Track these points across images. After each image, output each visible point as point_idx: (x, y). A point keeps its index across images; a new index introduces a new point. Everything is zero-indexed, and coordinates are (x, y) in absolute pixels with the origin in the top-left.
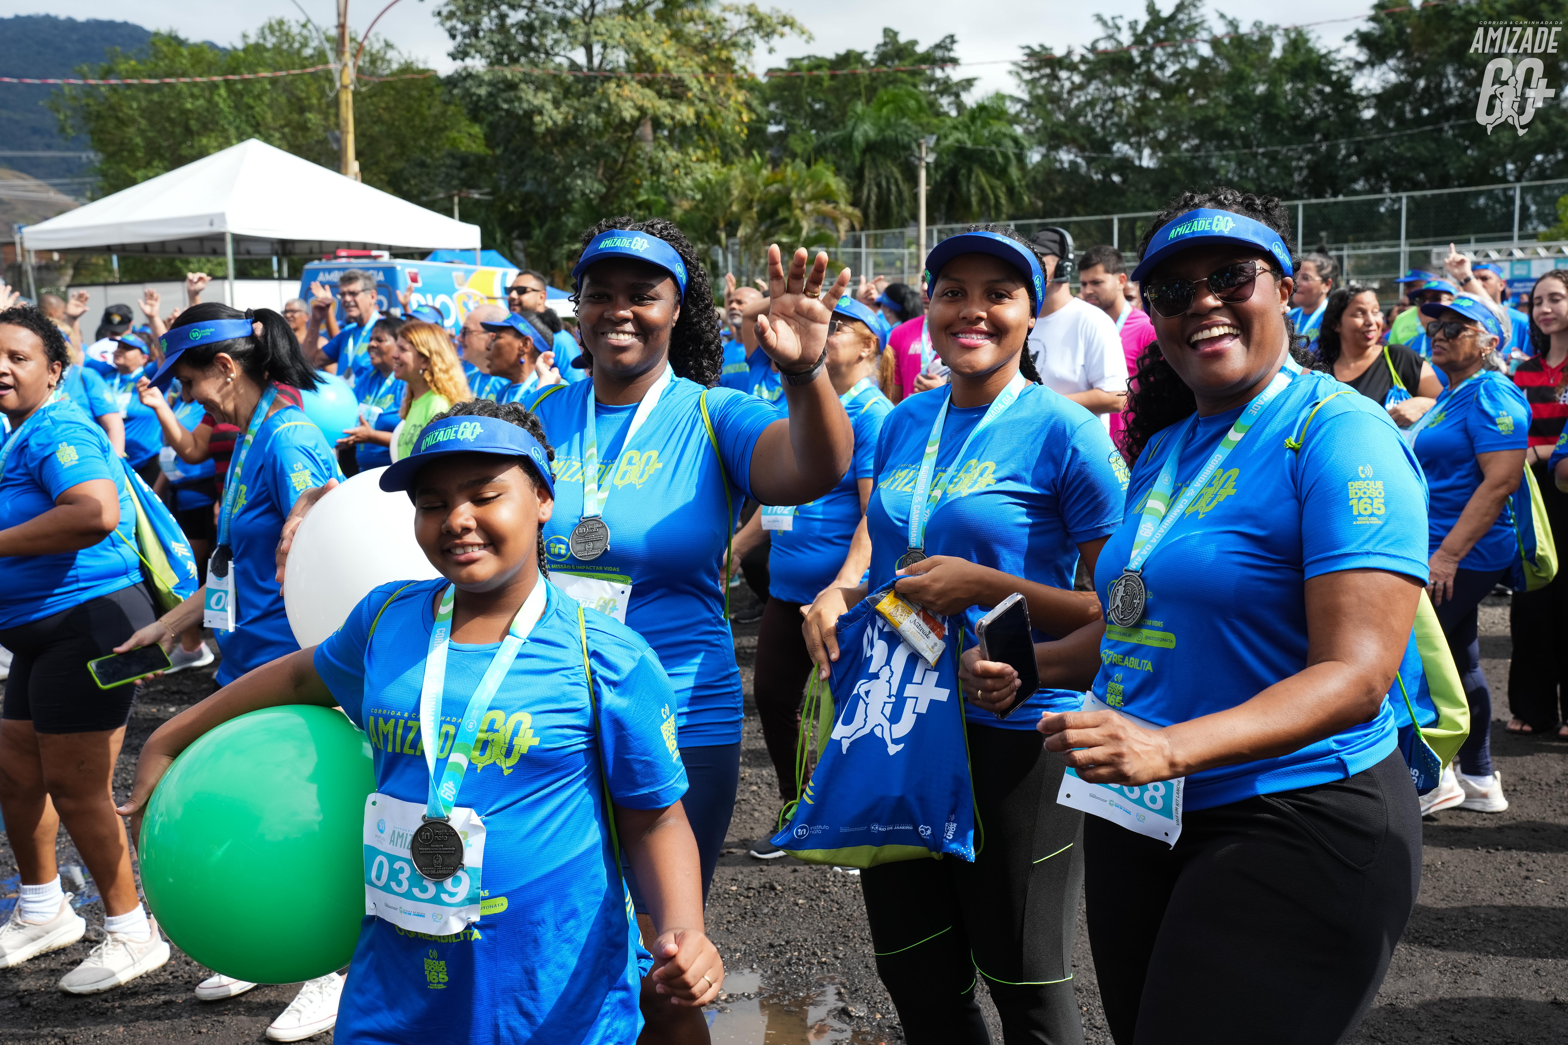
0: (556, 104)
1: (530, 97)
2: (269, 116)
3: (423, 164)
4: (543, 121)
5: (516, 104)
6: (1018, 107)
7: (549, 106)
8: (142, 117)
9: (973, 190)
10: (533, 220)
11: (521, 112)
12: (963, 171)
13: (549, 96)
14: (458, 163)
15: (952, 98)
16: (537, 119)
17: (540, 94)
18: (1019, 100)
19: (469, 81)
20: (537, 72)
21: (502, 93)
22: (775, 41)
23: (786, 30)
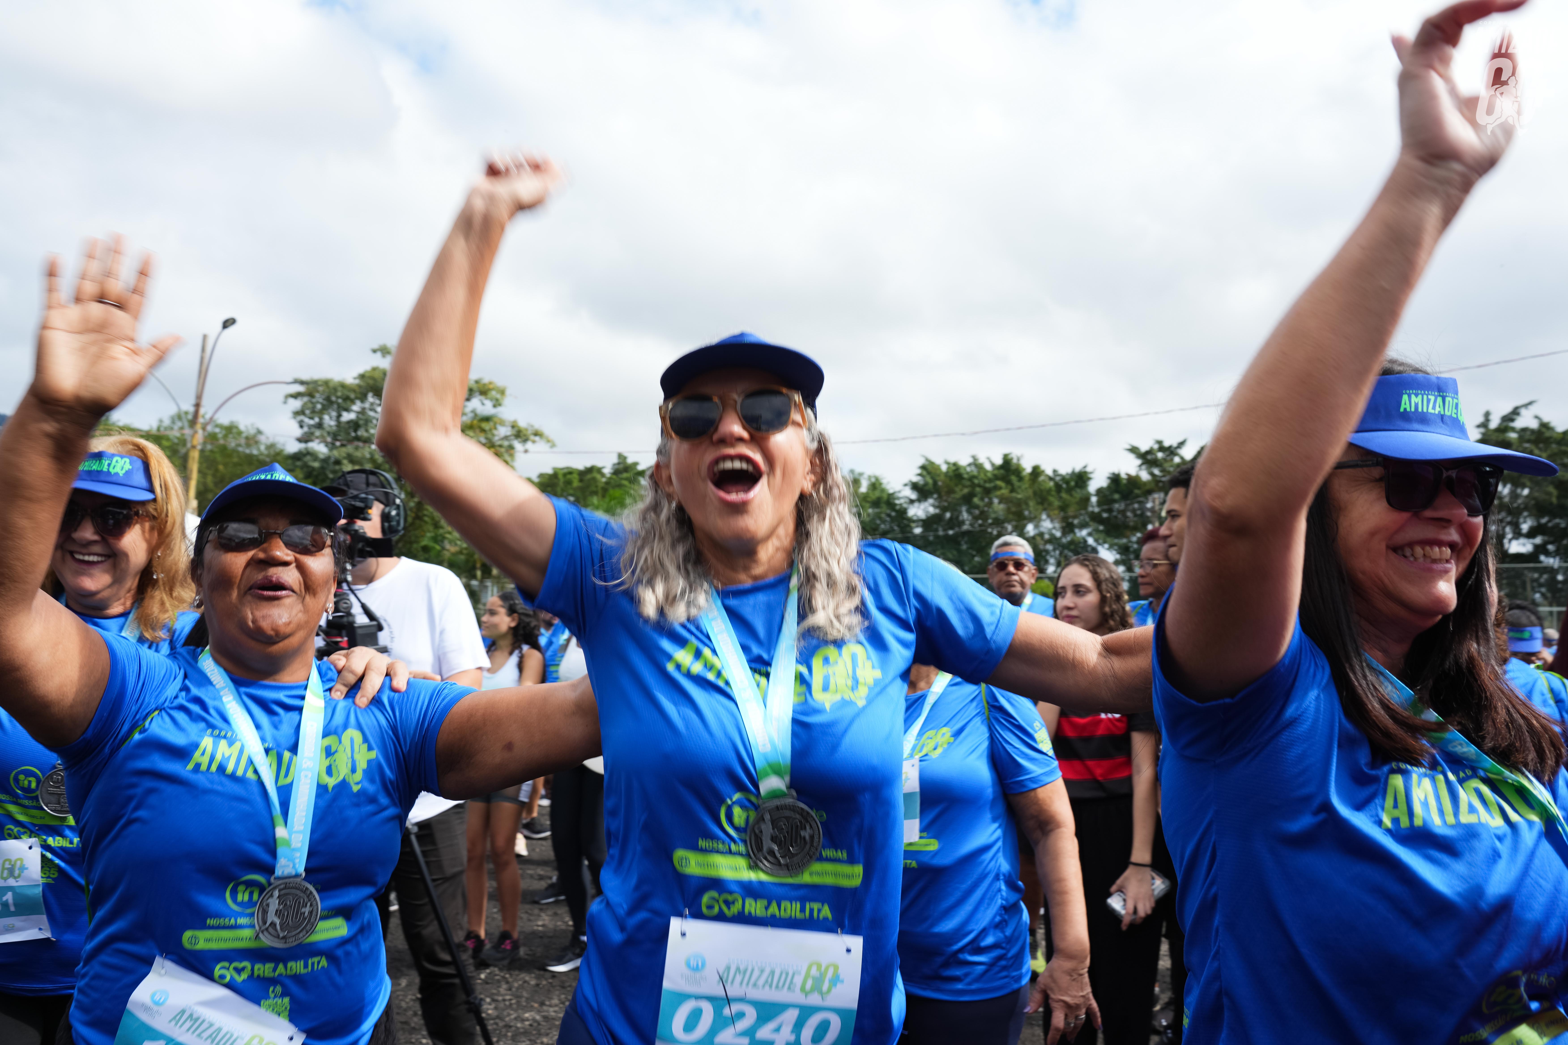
19: (308, 458)
20: (358, 454)
21: (332, 467)
22: (529, 445)
23: (537, 438)
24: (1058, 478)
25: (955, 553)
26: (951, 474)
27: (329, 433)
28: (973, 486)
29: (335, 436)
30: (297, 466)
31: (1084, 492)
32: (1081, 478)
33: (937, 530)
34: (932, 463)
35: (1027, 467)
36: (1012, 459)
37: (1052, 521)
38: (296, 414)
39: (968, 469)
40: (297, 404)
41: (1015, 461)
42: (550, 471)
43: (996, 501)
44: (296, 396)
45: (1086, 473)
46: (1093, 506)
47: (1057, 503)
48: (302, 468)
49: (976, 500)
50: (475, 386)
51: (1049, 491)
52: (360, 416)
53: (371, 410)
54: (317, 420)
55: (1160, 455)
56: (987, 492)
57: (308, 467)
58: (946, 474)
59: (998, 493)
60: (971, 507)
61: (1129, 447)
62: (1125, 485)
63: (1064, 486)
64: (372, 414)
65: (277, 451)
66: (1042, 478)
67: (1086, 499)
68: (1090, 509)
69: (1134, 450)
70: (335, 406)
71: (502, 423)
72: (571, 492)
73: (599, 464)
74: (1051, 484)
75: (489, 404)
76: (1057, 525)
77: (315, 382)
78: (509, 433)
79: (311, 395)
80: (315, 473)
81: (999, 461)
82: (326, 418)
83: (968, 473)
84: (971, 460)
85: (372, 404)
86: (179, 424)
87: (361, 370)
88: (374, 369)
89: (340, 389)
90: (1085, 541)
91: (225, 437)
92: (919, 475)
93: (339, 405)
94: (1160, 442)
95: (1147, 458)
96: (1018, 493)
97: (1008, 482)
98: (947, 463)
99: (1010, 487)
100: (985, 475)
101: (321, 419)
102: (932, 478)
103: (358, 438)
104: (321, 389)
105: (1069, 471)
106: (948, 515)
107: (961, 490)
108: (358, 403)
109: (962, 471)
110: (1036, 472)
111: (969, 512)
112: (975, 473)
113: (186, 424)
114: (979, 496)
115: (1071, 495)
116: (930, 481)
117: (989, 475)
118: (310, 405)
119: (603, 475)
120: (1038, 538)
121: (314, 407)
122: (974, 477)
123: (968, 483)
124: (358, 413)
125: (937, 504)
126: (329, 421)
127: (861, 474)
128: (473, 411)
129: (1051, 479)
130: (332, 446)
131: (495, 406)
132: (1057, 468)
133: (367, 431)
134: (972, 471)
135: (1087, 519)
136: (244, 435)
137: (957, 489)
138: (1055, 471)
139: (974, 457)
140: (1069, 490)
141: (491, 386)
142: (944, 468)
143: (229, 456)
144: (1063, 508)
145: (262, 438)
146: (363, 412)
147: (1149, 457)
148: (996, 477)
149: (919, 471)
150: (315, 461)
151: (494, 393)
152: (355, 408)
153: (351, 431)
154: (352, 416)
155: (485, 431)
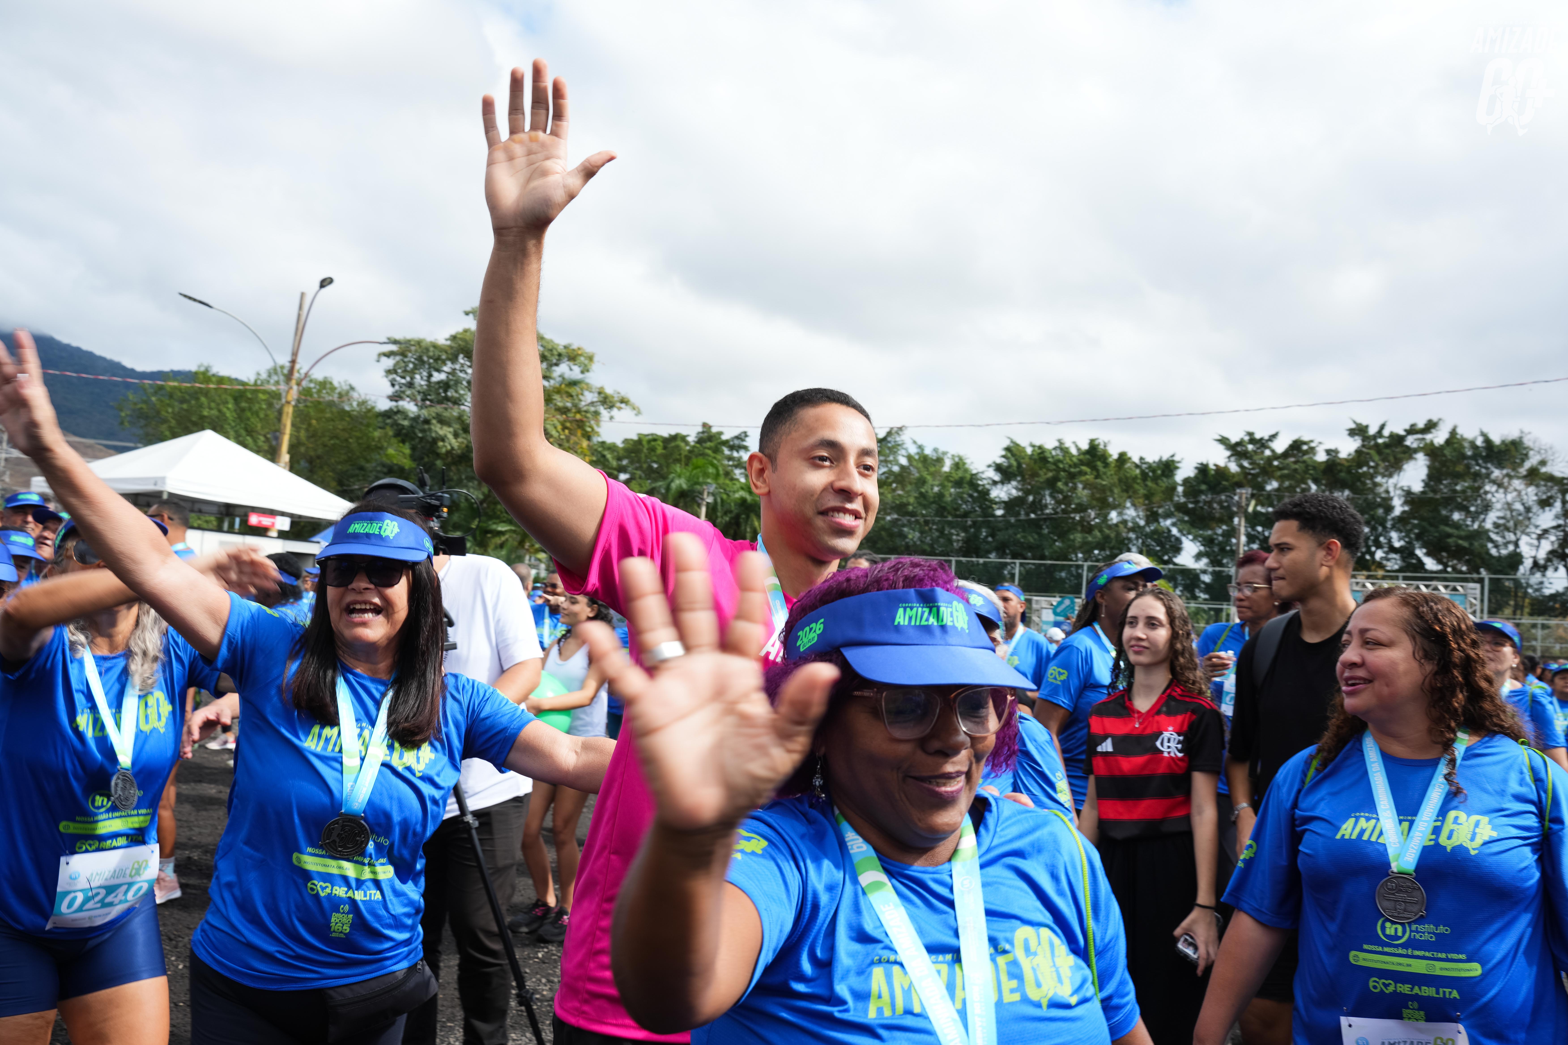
0: (456, 435)
1: (438, 429)
2: (259, 425)
3: (362, 468)
4: (444, 446)
5: (428, 433)
7: (450, 436)
8: (173, 418)
9: (748, 530)
11: (430, 439)
12: (743, 516)
13: (451, 430)
14: (385, 470)
15: (743, 471)
16: (441, 444)
17: (445, 427)
19: (399, 416)
20: (446, 414)
21: (420, 427)
22: (615, 412)
23: (623, 405)
24: (1144, 466)
25: (1036, 536)
26: (1036, 457)
27: (419, 392)
28: (1058, 470)
29: (425, 396)
30: (387, 424)
31: (1170, 481)
32: (1168, 467)
33: (1018, 514)
34: (1018, 445)
35: (1114, 453)
36: (1099, 445)
37: (1136, 510)
38: (389, 372)
39: (1054, 453)
40: (389, 363)
41: (1102, 447)
42: (635, 438)
43: (1080, 486)
44: (388, 355)
45: (1173, 461)
46: (1178, 496)
47: (1142, 491)
48: (392, 426)
49: (1060, 484)
50: (563, 351)
51: (1135, 478)
52: (451, 377)
53: (461, 371)
54: (408, 379)
55: (1250, 447)
56: (1072, 477)
57: (398, 425)
58: (1031, 457)
59: (1083, 478)
60: (1054, 490)
61: (1219, 438)
62: (1213, 475)
63: (1151, 474)
64: (462, 375)
65: (369, 407)
66: (1128, 465)
67: (1173, 489)
68: (1176, 499)
69: (1223, 441)
70: (427, 366)
71: (589, 388)
72: (655, 458)
73: (684, 433)
74: (1138, 471)
75: (577, 369)
76: (1141, 514)
77: (408, 342)
78: (595, 400)
79: (403, 354)
80: (404, 431)
81: (1085, 446)
82: (418, 377)
83: (1053, 457)
84: (1057, 444)
85: (462, 365)
86: (275, 378)
87: (453, 332)
88: (463, 331)
89: (432, 349)
90: (1169, 531)
91: (319, 392)
92: (1003, 456)
93: (430, 364)
94: (1251, 434)
95: (1236, 450)
96: (1103, 480)
97: (1094, 468)
98: (1033, 446)
99: (1095, 473)
100: (1071, 460)
101: (412, 378)
102: (1016, 460)
103: (447, 399)
104: (413, 348)
105: (1157, 459)
106: (1031, 498)
107: (1045, 474)
108: (449, 364)
109: (1048, 455)
110: (1123, 458)
111: (1051, 496)
112: (1061, 457)
113: (282, 378)
114: (1064, 480)
115: (1157, 484)
116: (1015, 463)
117: (1075, 459)
118: (403, 365)
119: (687, 443)
120: (1121, 526)
121: (406, 366)
122: (1059, 461)
123: (1054, 467)
124: (448, 373)
125: (1020, 487)
126: (420, 380)
127: (945, 453)
128: (562, 376)
129: (1137, 466)
130: (421, 406)
131: (582, 372)
132: (1144, 456)
133: (456, 391)
134: (1057, 455)
135: (1173, 509)
136: (337, 391)
137: (1041, 473)
138: (1141, 459)
139: (1060, 441)
140: (1155, 479)
141: (580, 352)
142: (1029, 450)
143: (322, 411)
144: (1148, 497)
145: (355, 395)
146: (453, 372)
147: (1239, 449)
148: (1082, 462)
149: (1003, 453)
150: (405, 419)
151: (582, 359)
152: (446, 369)
153: (441, 391)
154: (442, 377)
155: (571, 396)
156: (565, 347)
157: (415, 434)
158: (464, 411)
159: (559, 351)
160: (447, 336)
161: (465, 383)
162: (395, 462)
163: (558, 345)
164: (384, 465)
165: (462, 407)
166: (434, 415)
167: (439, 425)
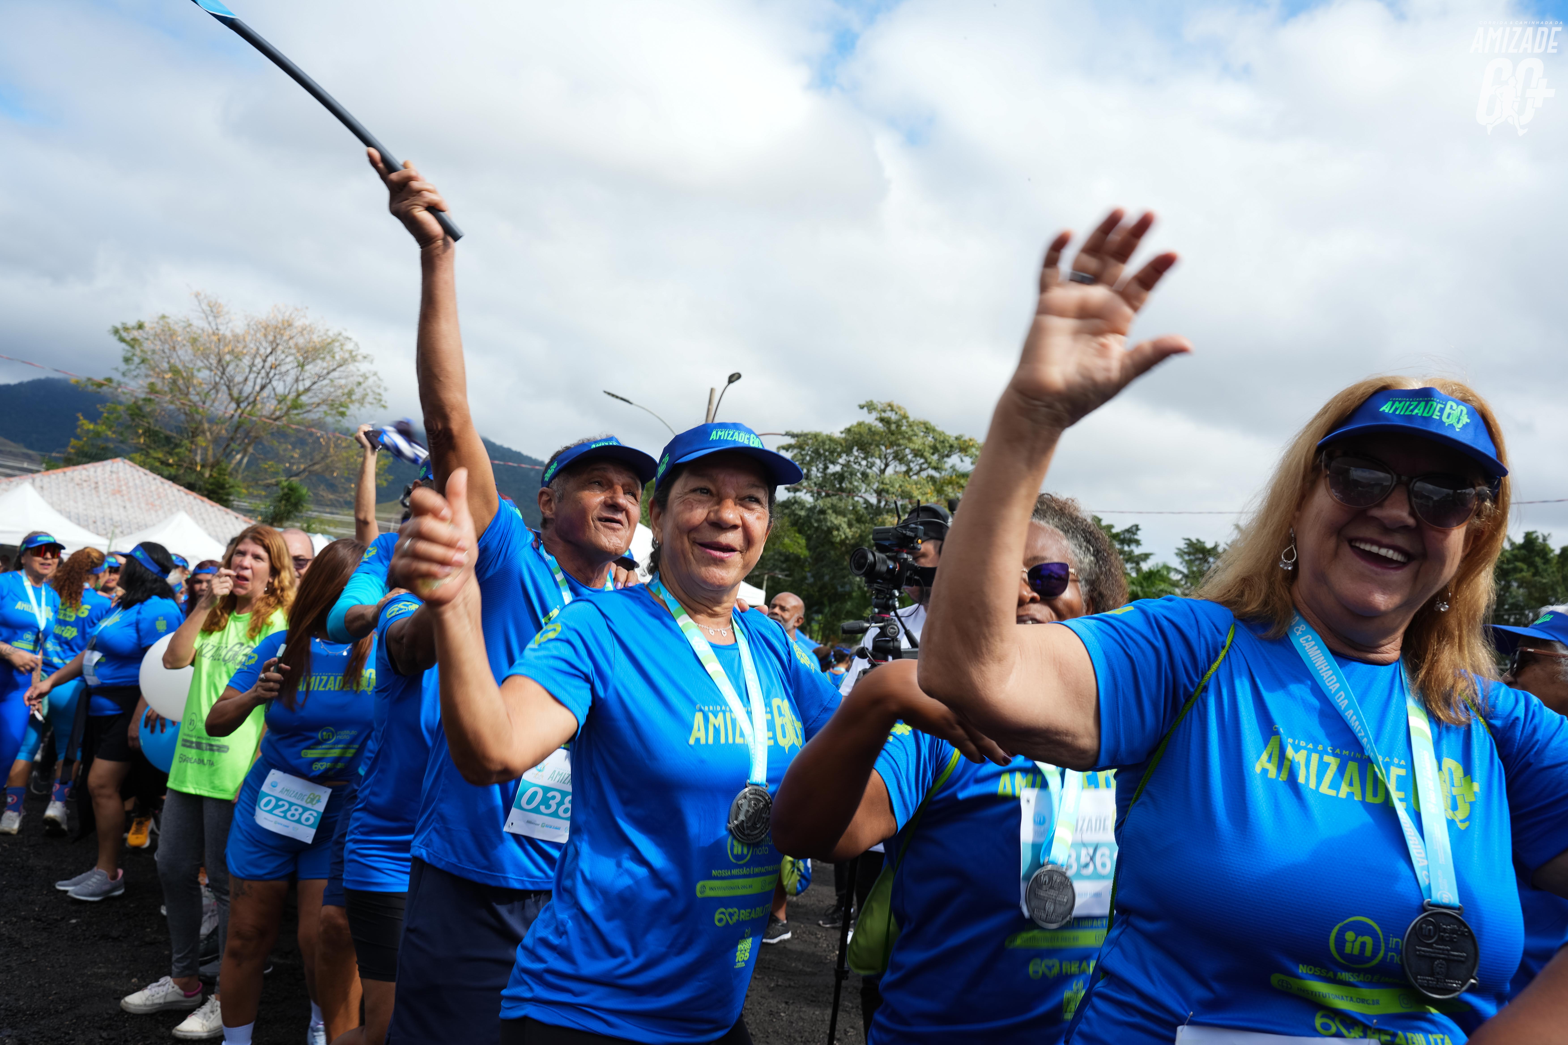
0: (850, 525)
1: (833, 519)
4: (839, 535)
5: (823, 523)
6: (1179, 577)
7: (845, 526)
10: (826, 602)
11: (826, 529)
13: (846, 519)
14: (782, 558)
16: (835, 533)
17: (840, 518)
18: (1180, 572)
19: (796, 506)
20: (842, 505)
21: (816, 516)
27: (815, 484)
29: (821, 486)
30: (785, 514)
48: (789, 516)
50: (955, 443)
52: (845, 469)
53: (855, 463)
57: (795, 515)
64: (856, 466)
70: (823, 459)
75: (968, 460)
77: (806, 435)
79: (801, 447)
80: (801, 521)
82: (814, 469)
85: (856, 457)
87: (848, 426)
88: (860, 424)
89: (828, 442)
93: (826, 457)
103: (841, 490)
104: (810, 442)
108: (844, 456)
118: (800, 457)
121: (803, 460)
124: (843, 465)
126: (816, 472)
128: (953, 467)
130: (817, 496)
133: (851, 483)
141: (971, 443)
146: (847, 465)
150: (802, 509)
151: (973, 450)
152: (841, 461)
153: (836, 482)
154: (838, 468)
155: (963, 487)
156: (957, 438)
157: (811, 524)
158: (858, 501)
159: (951, 442)
160: (842, 429)
161: (859, 475)
162: (791, 551)
163: (950, 437)
164: (781, 554)
165: (856, 499)
166: (829, 505)
167: (834, 515)
